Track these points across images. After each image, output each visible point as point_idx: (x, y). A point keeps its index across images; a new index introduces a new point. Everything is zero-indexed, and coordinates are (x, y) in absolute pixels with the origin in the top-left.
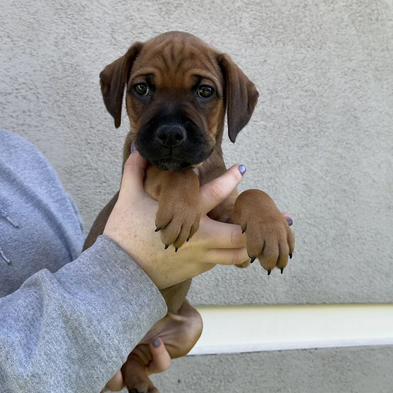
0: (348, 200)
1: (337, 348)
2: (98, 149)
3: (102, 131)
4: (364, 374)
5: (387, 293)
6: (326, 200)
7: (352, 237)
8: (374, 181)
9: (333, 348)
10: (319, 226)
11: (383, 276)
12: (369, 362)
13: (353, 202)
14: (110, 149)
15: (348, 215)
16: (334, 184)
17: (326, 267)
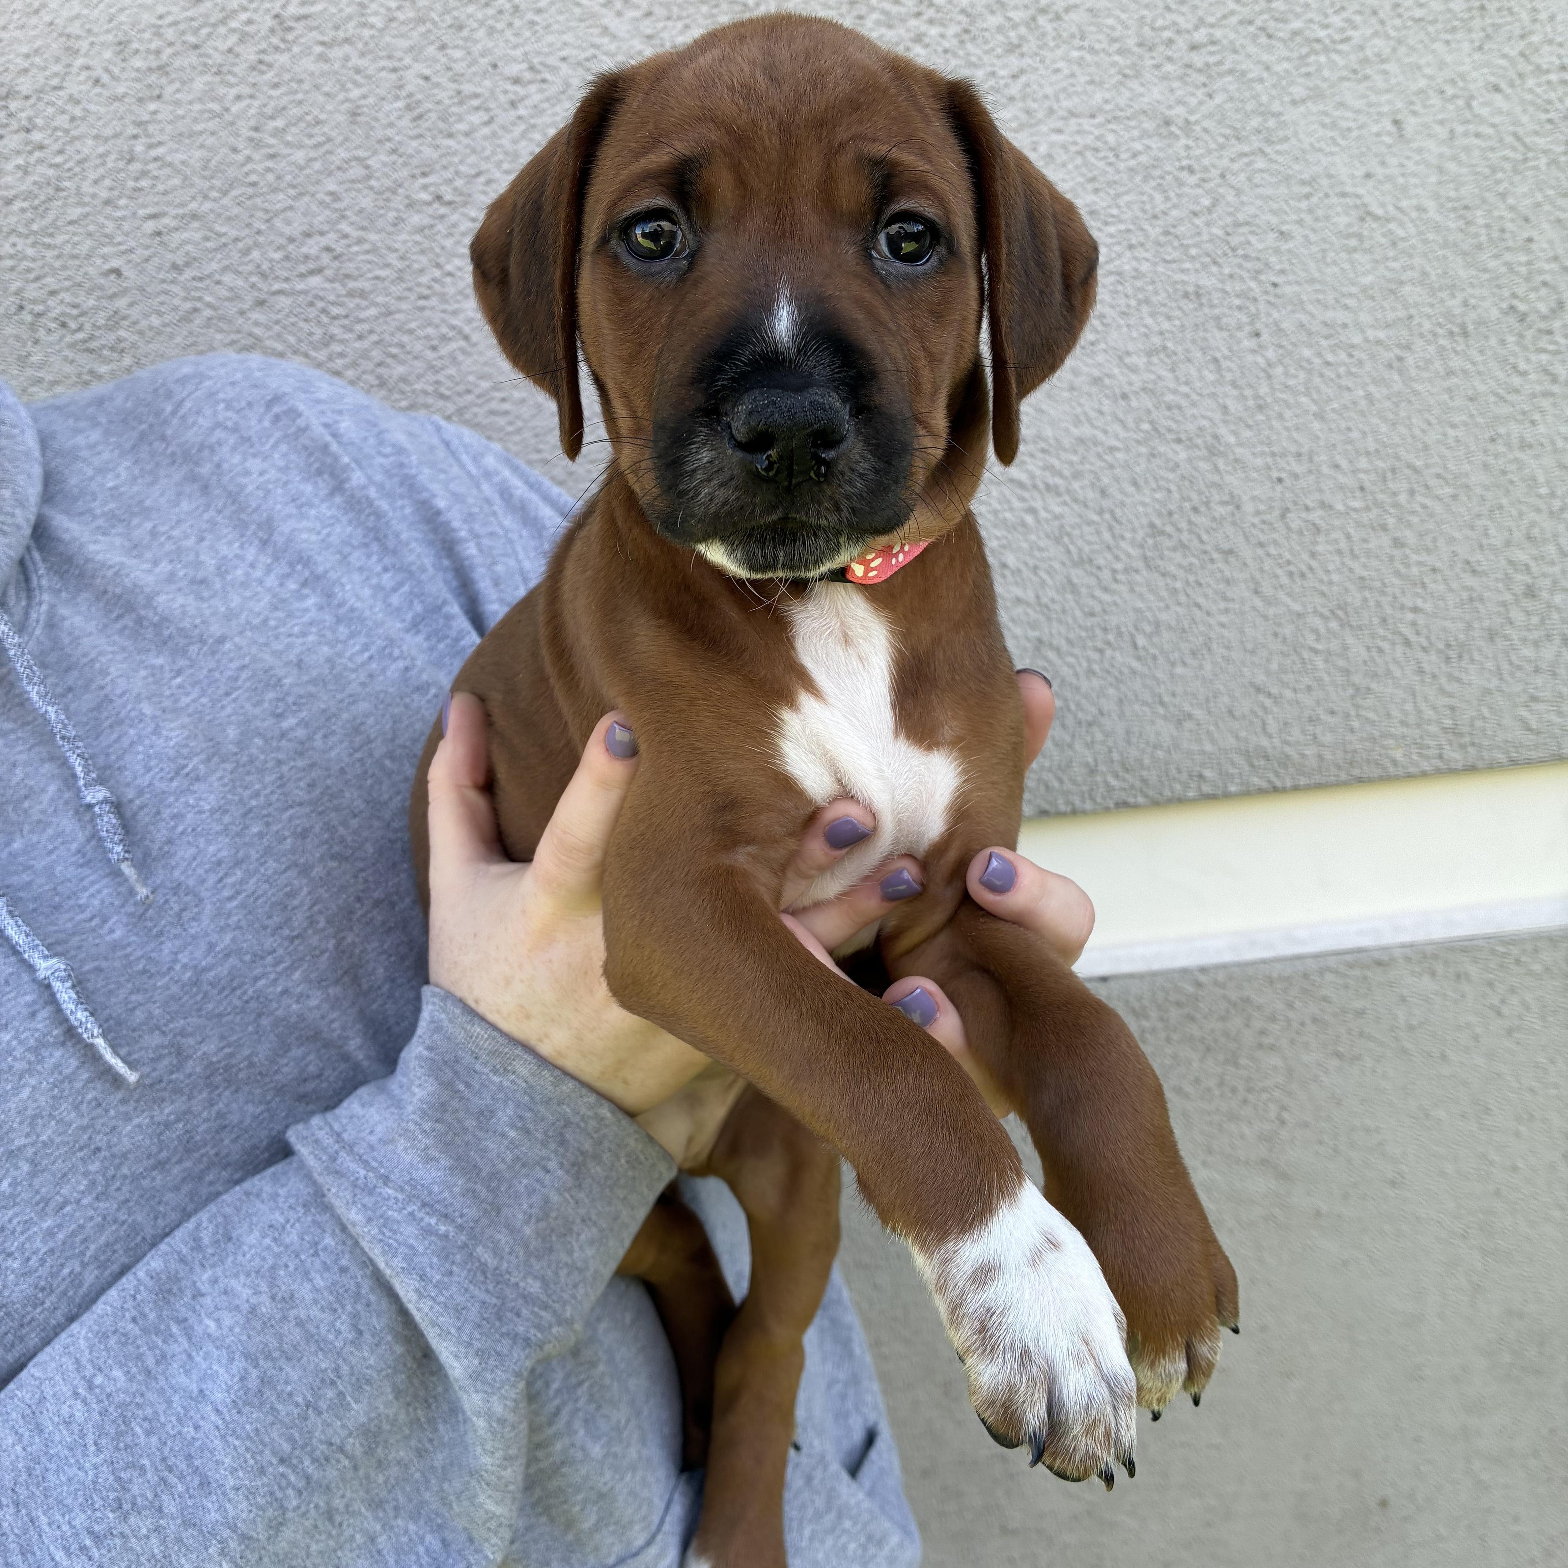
0: (1217, 338)
1: (1203, 970)
2: (17, 338)
3: (11, 257)
4: (1339, 1055)
5: (1454, 731)
6: (1100, 358)
7: (1249, 508)
8: (1366, 215)
9: (1184, 972)
10: (1076, 485)
11: (1430, 663)
12: (1360, 1013)
13: (1248, 343)
14: (64, 325)
15: (1225, 409)
16: (1138, 275)
17: (1122, 658)
